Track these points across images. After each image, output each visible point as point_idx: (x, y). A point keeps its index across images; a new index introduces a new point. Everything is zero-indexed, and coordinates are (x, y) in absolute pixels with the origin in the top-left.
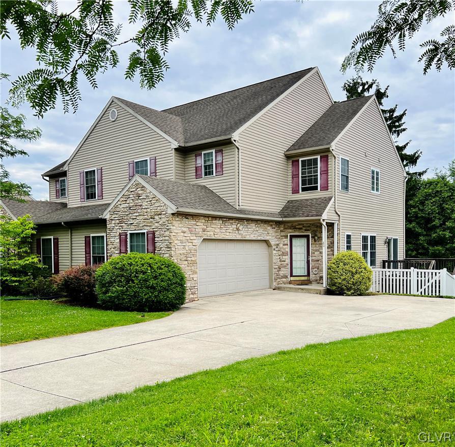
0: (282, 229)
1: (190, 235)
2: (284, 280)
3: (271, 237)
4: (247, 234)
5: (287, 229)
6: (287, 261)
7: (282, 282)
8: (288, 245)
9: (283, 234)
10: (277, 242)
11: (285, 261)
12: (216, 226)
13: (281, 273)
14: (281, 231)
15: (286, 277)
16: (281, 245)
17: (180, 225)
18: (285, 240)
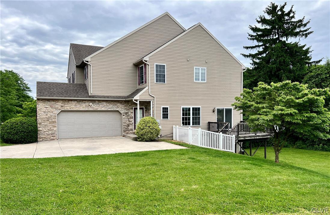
0: (130, 104)
1: (51, 109)
2: (131, 131)
3: (120, 109)
4: (98, 107)
5: (132, 104)
6: (132, 121)
7: (130, 133)
8: (133, 113)
9: (130, 107)
10: (127, 112)
11: (131, 122)
12: (72, 104)
13: (130, 128)
14: (129, 106)
15: (132, 130)
16: (130, 113)
17: (43, 105)
18: (131, 110)
